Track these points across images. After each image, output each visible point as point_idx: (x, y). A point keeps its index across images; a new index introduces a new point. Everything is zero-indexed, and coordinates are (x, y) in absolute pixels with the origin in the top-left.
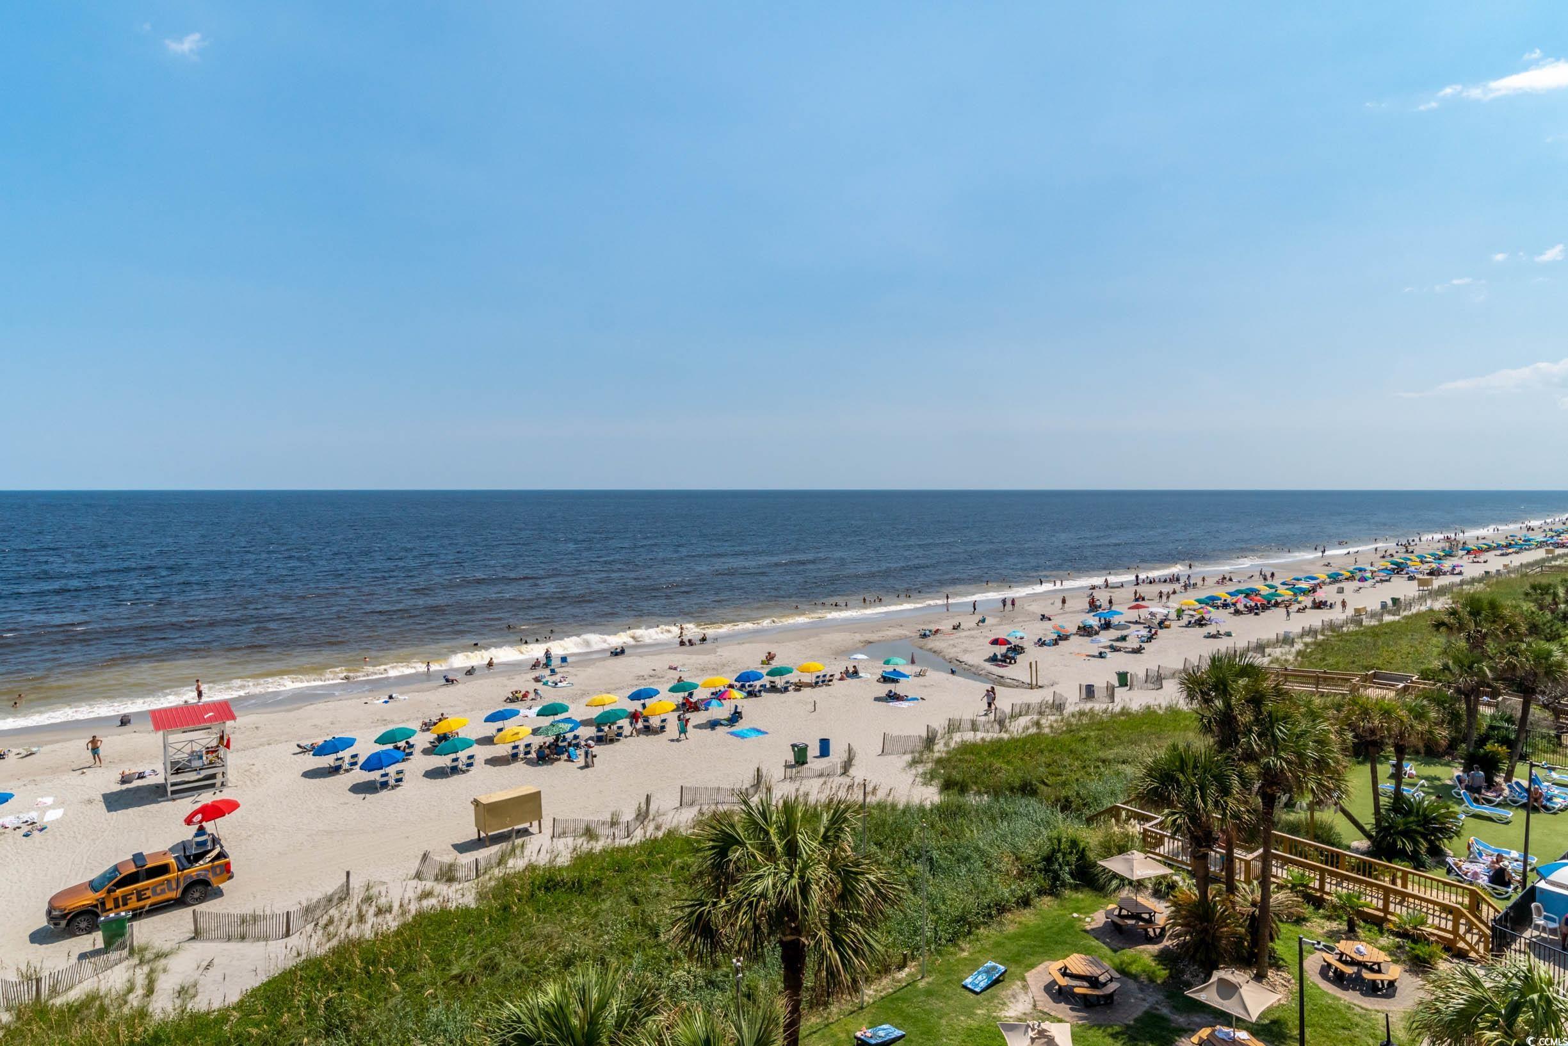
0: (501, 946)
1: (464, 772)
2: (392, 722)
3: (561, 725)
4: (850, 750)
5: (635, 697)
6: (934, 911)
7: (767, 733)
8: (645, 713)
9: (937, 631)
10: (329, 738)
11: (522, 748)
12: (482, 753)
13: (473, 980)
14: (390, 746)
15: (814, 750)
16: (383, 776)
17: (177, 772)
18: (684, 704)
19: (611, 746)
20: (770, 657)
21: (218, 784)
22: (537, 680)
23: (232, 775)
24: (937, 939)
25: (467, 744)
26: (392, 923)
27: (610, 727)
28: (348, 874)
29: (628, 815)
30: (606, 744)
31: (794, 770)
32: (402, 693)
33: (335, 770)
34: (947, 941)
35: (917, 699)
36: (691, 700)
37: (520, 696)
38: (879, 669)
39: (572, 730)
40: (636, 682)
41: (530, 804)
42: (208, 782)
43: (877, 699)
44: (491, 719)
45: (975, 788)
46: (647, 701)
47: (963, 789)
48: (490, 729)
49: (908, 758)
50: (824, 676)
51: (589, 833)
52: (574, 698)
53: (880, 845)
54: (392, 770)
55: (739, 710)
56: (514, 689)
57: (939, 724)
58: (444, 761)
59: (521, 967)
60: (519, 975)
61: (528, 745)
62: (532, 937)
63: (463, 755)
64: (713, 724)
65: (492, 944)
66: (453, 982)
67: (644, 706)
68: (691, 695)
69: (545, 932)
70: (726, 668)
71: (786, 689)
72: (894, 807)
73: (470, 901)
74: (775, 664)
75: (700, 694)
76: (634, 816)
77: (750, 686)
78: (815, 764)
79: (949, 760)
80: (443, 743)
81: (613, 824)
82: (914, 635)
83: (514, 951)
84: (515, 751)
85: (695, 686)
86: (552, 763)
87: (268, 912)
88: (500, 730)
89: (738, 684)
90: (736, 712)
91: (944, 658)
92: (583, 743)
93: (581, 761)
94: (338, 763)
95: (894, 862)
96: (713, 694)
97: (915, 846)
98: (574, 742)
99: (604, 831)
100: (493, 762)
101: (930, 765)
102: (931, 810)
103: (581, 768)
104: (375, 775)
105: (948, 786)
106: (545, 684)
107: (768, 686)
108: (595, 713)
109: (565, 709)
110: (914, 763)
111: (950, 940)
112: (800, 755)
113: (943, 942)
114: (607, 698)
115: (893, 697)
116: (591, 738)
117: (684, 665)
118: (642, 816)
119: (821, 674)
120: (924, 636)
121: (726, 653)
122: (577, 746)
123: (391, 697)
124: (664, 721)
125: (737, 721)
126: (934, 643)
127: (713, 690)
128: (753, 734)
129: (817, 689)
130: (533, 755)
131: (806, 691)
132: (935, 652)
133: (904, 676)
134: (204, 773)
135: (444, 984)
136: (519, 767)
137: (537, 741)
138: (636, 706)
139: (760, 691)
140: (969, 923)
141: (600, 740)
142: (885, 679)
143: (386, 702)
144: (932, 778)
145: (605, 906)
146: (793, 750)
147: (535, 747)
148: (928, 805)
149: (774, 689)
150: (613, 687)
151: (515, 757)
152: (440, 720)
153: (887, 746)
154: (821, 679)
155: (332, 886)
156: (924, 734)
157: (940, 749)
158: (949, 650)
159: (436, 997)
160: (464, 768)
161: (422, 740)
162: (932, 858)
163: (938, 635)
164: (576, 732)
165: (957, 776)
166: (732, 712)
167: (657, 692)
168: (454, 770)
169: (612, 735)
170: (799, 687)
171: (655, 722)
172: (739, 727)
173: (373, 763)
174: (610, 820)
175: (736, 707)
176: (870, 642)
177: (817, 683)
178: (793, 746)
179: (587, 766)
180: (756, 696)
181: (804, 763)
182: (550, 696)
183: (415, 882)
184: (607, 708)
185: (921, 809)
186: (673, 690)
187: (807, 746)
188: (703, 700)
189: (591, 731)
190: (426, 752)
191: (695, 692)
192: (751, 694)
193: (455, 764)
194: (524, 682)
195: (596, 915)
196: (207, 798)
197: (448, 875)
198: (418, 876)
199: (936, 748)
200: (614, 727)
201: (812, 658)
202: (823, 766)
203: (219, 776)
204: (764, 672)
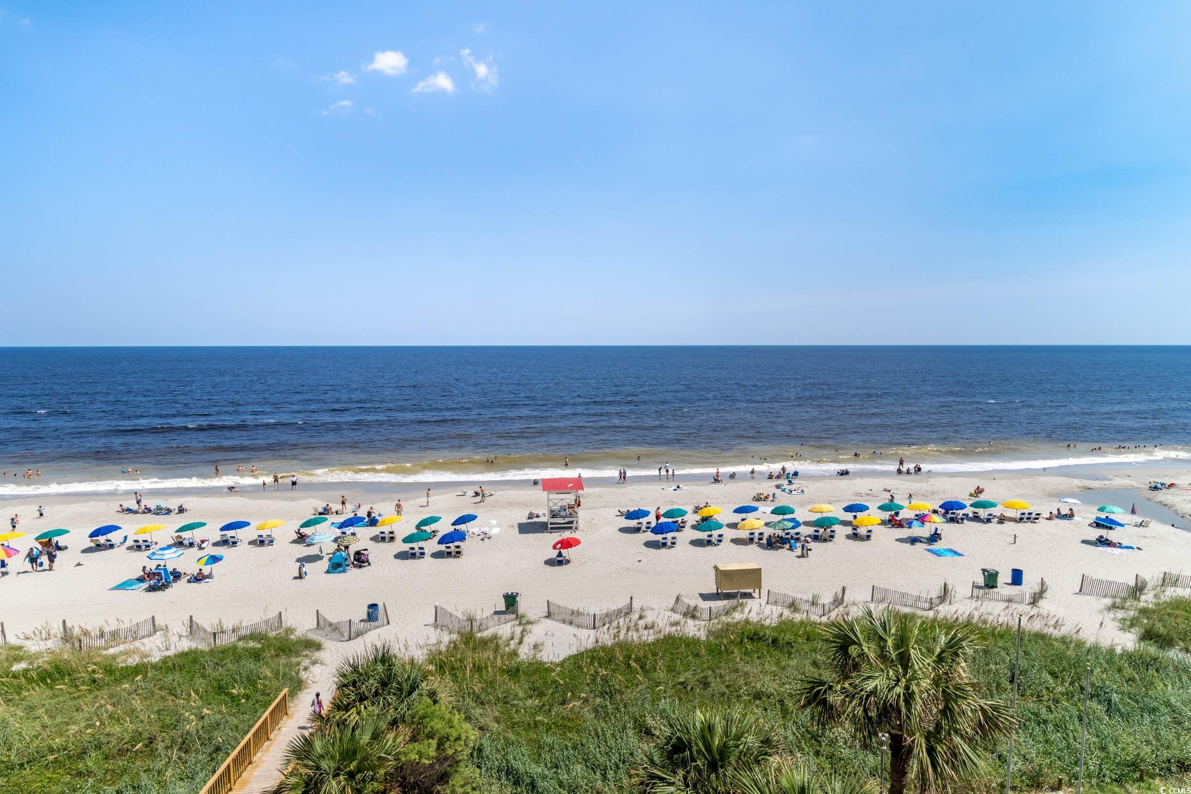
0: (713, 671)
1: (716, 545)
2: (677, 503)
3: (786, 523)
4: (1043, 583)
5: (848, 509)
6: (1103, 749)
7: (962, 555)
8: (855, 523)
9: (1171, 485)
10: (637, 509)
11: (756, 535)
12: (729, 534)
13: (692, 689)
14: (670, 520)
15: (1005, 577)
16: (663, 539)
17: (553, 516)
18: (890, 521)
19: (824, 544)
20: (979, 491)
21: (574, 528)
22: (778, 487)
23: (581, 524)
24: (1100, 776)
25: (720, 526)
26: (649, 637)
27: (825, 530)
28: (631, 598)
29: (826, 599)
30: (821, 542)
31: (981, 591)
32: (685, 486)
33: (637, 530)
34: (1113, 780)
35: (1132, 548)
36: (897, 518)
37: (763, 497)
38: (1092, 514)
39: (793, 528)
40: (854, 498)
41: (753, 576)
42: (569, 526)
43: (1085, 542)
44: (739, 511)
45: (1182, 644)
46: (859, 514)
47: (1165, 642)
48: (737, 518)
49: (1108, 601)
50: (1030, 514)
51: (793, 606)
52: (802, 504)
53: (1053, 674)
54: (670, 535)
55: (938, 532)
56: (761, 492)
57: (1151, 575)
58: (703, 535)
59: (725, 689)
60: (723, 694)
61: (761, 534)
62: (737, 671)
63: (715, 533)
64: (914, 541)
65: (709, 668)
66: (679, 687)
67: (855, 517)
68: (897, 514)
69: (746, 669)
70: (936, 496)
71: (989, 521)
72: (1080, 644)
73: (702, 635)
74: (982, 497)
75: (905, 514)
76: (832, 600)
77: (952, 513)
78: (1004, 589)
79: (1154, 611)
80: (706, 523)
81: (814, 603)
82: (1142, 486)
83: (721, 677)
84: (752, 536)
85: (901, 508)
86: (777, 550)
87: (586, 612)
88: (743, 520)
89: (943, 511)
90: (936, 533)
91: (1176, 512)
92: (803, 538)
93: (799, 552)
94: (639, 526)
95: (1067, 694)
96: (917, 515)
97: (1093, 685)
98: (796, 536)
99: (805, 607)
100: (736, 541)
101: (1132, 613)
102: (1122, 655)
103: (799, 557)
104: (659, 537)
105: (1148, 636)
106: (784, 490)
107: (971, 515)
108: (815, 517)
109: (792, 512)
110: (1114, 607)
111: (1116, 780)
112: (991, 580)
113: (1107, 780)
114: (826, 507)
115: (1102, 542)
116: (810, 536)
117: (897, 489)
118: (838, 601)
119: (1027, 511)
120: (1156, 488)
121: (936, 483)
122: (798, 540)
123: (678, 487)
124: (869, 531)
125: (936, 541)
126: (1163, 496)
127: (918, 512)
128: (949, 554)
129: (1021, 525)
130: (764, 541)
131: (1009, 526)
132: (1165, 505)
133: (1122, 525)
134: (566, 520)
135: (674, 686)
136: (753, 548)
137: (768, 532)
138: (849, 516)
139: (962, 519)
140: (1141, 771)
141: (816, 538)
142: (1098, 525)
143: (675, 490)
144: (1132, 625)
145: (793, 663)
146: (984, 574)
147: (766, 536)
148: (1118, 650)
149: (976, 518)
150: (834, 499)
151: (751, 540)
152: (705, 507)
153: (1086, 587)
154: (1026, 516)
155: (623, 603)
156: (1132, 583)
157: (1148, 599)
158: (1183, 506)
159: (665, 692)
160: (716, 542)
161: (692, 518)
162: (1110, 700)
163: (1172, 490)
164: (797, 530)
165: (1160, 628)
166: (933, 533)
167: (867, 508)
168: (709, 543)
169: (826, 536)
170: (1002, 520)
171: (862, 531)
172: (935, 546)
173: (659, 529)
174: (811, 600)
175: (936, 529)
176: (1089, 489)
177: (1021, 519)
178: (984, 570)
179: (803, 556)
180: (958, 522)
181: (994, 587)
182: (783, 499)
183: (669, 613)
184: (824, 515)
185: (1111, 651)
186: (882, 508)
187: (997, 573)
188: (907, 519)
189: (810, 530)
190: (694, 527)
191: (901, 511)
192: (952, 520)
193: (710, 539)
194: (767, 488)
195: (784, 668)
196: (566, 535)
197: (692, 613)
198: (673, 610)
199: (1143, 598)
200: (829, 530)
201: (1022, 496)
202: (1013, 593)
203: (575, 523)
204: (968, 503)
